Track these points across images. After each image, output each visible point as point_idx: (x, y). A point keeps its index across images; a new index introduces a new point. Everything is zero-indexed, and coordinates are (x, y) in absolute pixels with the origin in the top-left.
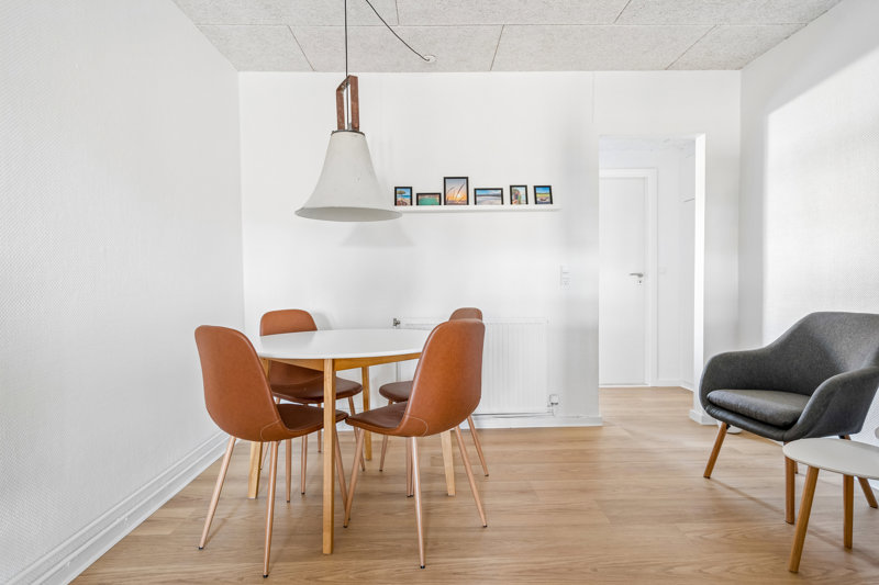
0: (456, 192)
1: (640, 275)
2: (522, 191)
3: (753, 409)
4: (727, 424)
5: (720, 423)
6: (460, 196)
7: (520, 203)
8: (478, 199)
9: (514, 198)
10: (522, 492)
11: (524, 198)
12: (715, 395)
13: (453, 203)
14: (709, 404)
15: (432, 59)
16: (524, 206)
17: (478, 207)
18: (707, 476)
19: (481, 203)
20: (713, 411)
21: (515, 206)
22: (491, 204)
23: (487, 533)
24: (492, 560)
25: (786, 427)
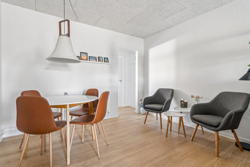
0: (84, 57)
1: (121, 81)
2: (101, 58)
3: (154, 108)
4: (148, 111)
5: (147, 111)
6: (85, 58)
7: (101, 61)
8: (90, 59)
9: (99, 60)
10: (111, 135)
11: (101, 60)
12: (146, 106)
13: (83, 60)
14: (145, 108)
15: (79, 19)
16: (101, 62)
17: (90, 61)
18: (145, 123)
19: (91, 60)
20: (146, 109)
21: (99, 62)
22: (93, 61)
23: (109, 146)
24: (115, 151)
25: (161, 110)
